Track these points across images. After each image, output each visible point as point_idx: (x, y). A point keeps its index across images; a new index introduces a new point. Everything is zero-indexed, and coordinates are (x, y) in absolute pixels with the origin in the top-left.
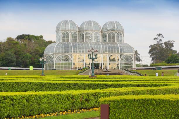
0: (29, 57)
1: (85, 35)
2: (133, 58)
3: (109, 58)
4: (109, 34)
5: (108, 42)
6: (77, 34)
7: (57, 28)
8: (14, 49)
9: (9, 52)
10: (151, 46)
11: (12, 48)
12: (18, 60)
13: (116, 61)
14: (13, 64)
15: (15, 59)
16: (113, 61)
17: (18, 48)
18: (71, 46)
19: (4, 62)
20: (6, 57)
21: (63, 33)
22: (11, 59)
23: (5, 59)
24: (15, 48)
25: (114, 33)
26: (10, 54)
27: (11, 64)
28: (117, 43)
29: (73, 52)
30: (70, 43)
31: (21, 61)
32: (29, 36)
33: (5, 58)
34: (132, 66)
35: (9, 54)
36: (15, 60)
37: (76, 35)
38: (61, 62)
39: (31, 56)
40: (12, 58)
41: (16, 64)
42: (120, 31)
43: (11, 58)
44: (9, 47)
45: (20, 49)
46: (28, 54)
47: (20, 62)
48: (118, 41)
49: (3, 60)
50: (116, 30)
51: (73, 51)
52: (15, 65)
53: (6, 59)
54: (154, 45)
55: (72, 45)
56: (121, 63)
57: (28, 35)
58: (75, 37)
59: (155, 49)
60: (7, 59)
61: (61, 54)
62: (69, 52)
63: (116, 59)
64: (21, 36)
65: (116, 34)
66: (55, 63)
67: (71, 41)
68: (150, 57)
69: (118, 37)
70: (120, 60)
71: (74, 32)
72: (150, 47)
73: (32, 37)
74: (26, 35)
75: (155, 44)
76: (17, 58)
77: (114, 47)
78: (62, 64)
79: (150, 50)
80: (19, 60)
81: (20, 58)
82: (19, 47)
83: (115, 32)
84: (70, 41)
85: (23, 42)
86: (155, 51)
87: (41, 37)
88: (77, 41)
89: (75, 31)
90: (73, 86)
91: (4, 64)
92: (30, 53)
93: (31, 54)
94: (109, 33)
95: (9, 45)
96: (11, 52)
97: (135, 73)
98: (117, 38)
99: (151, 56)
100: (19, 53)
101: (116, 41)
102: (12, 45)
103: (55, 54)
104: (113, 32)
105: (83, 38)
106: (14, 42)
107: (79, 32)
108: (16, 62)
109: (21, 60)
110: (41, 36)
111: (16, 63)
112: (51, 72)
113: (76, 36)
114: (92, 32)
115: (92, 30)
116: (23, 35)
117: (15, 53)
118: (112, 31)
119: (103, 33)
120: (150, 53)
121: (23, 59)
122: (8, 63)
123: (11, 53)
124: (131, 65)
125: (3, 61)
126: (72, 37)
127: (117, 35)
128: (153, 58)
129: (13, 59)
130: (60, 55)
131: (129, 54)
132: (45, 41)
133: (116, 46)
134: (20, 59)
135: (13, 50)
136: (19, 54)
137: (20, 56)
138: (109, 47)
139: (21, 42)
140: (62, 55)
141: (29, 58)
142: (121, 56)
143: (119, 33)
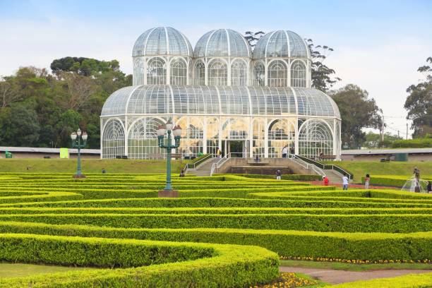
0: (75, 119)
1: (209, 66)
2: (333, 128)
3: (270, 129)
4: (271, 64)
5: (269, 85)
6: (188, 64)
7: (136, 47)
8: (35, 97)
9: (21, 106)
10: (413, 87)
11: (28, 97)
12: (45, 127)
13: (289, 137)
14: (32, 137)
15: (36, 125)
16: (280, 135)
17: (45, 94)
18: (170, 95)
19: (9, 133)
20: (13, 119)
21: (151, 61)
22: (25, 125)
23: (11, 125)
24: (37, 95)
25: (285, 61)
26: (24, 112)
27: (26, 138)
28: (292, 89)
29: (174, 111)
30: (167, 87)
31: (52, 129)
32: (83, 62)
33: (10, 122)
34: (329, 150)
35: (21, 112)
36: (36, 128)
37: (186, 66)
38: (145, 137)
39: (79, 116)
40: (28, 121)
41: (41, 138)
42: (299, 57)
43: (26, 122)
44: (23, 92)
45: (51, 98)
46: (71, 112)
47: (51, 133)
48: (293, 84)
49: (5, 126)
50: (289, 56)
51: (173, 108)
52: (38, 138)
53: (13, 125)
54: (420, 85)
55: (172, 94)
56: (301, 141)
57: (81, 60)
58: (183, 73)
59: (422, 97)
60: (17, 124)
61: (145, 117)
62: (163, 112)
63: (288, 132)
64: (62, 61)
65: (289, 66)
66: (129, 141)
67: (171, 83)
68: (408, 118)
69: (294, 74)
70: (297, 134)
71: (181, 59)
72: (408, 90)
73: (90, 65)
74: (75, 59)
75: (423, 82)
76: (43, 123)
77: (285, 98)
78: (146, 143)
79: (408, 98)
80: (48, 126)
81: (50, 121)
82: (48, 94)
83: (287, 61)
84: (168, 82)
85: (62, 79)
86: (421, 101)
87: (115, 64)
88: (186, 83)
89: (183, 58)
90: (12, 244)
91: (8, 137)
92: (78, 109)
93: (80, 111)
94: (272, 61)
95: (24, 87)
96: (25, 108)
97: (333, 170)
98: (292, 77)
99: (409, 114)
100: (49, 109)
101: (289, 84)
102: (31, 87)
103: (129, 117)
104: (282, 59)
105: (202, 75)
106: (34, 80)
107: (193, 58)
108: (40, 132)
109: (53, 126)
110: (113, 61)
111: (39, 135)
112: (114, 164)
113: (186, 70)
114: (227, 59)
115: (227, 55)
116: (68, 59)
117: (38, 110)
118: (279, 56)
119: (255, 62)
120: (407, 105)
121: (58, 126)
122: (19, 134)
123: (27, 109)
124: (326, 146)
125: (6, 128)
126: (175, 72)
127: (292, 68)
128: (414, 122)
129: (30, 125)
130: (143, 119)
131: (322, 119)
132: (124, 75)
133: (288, 96)
134: (49, 124)
135: (32, 102)
136: (47, 112)
137: (51, 116)
138: (269, 98)
139: (60, 78)
140: (148, 119)
141: (74, 121)
142: (300, 123)
143: (296, 62)
